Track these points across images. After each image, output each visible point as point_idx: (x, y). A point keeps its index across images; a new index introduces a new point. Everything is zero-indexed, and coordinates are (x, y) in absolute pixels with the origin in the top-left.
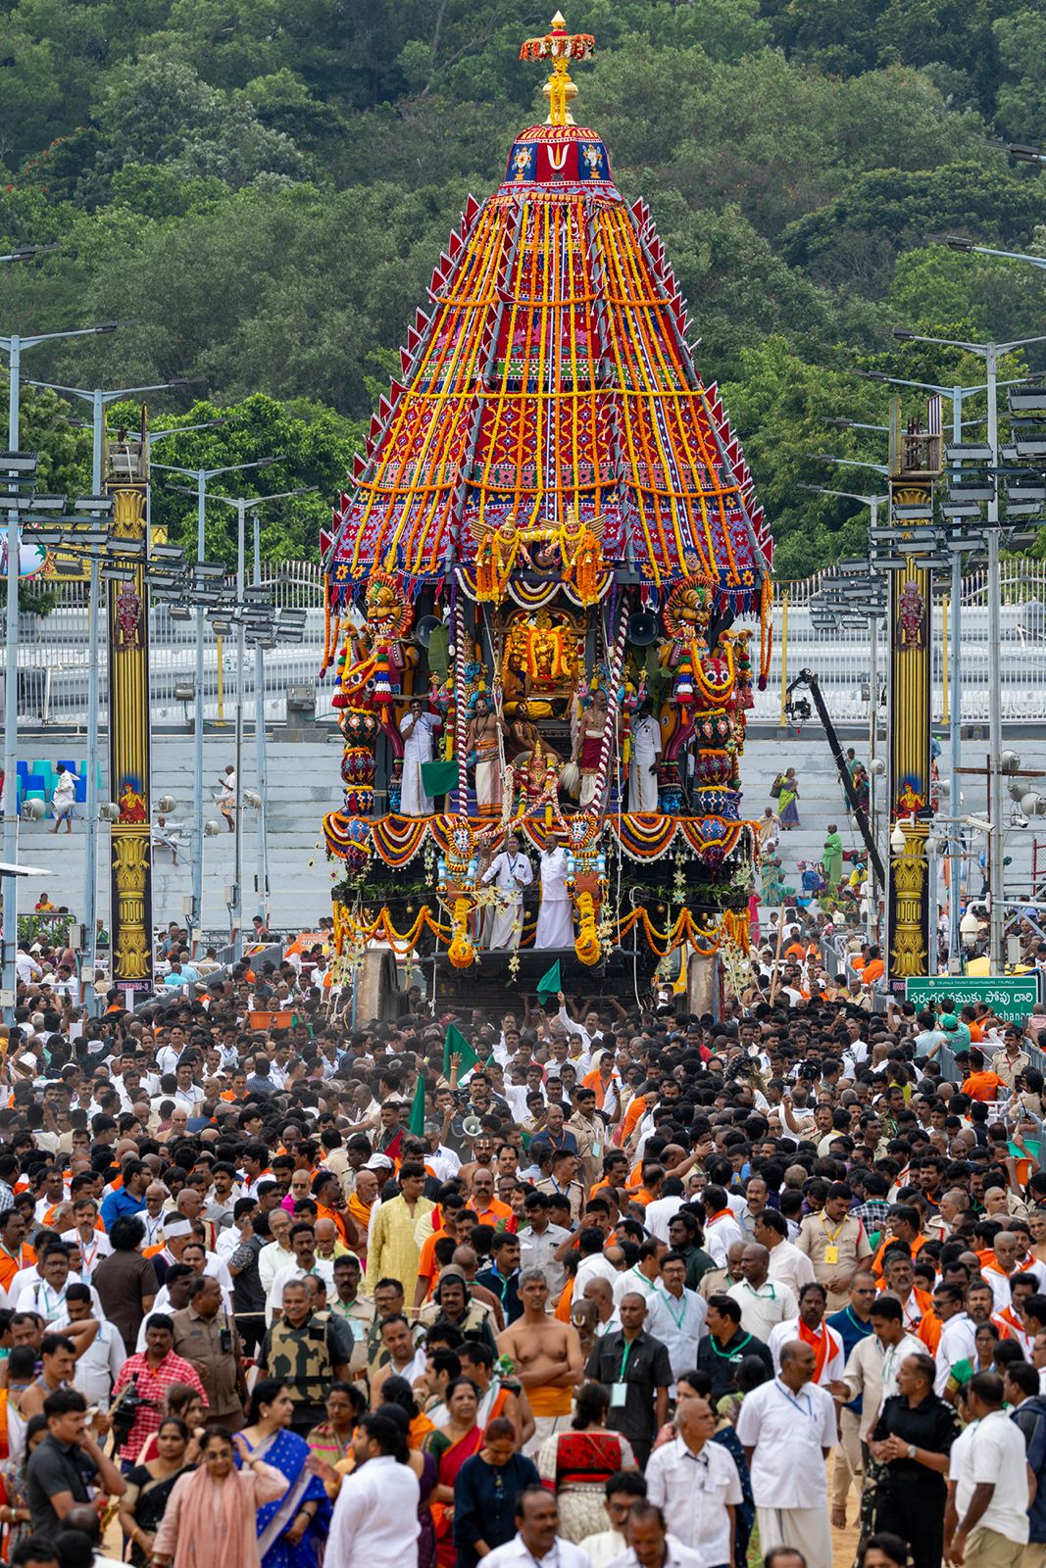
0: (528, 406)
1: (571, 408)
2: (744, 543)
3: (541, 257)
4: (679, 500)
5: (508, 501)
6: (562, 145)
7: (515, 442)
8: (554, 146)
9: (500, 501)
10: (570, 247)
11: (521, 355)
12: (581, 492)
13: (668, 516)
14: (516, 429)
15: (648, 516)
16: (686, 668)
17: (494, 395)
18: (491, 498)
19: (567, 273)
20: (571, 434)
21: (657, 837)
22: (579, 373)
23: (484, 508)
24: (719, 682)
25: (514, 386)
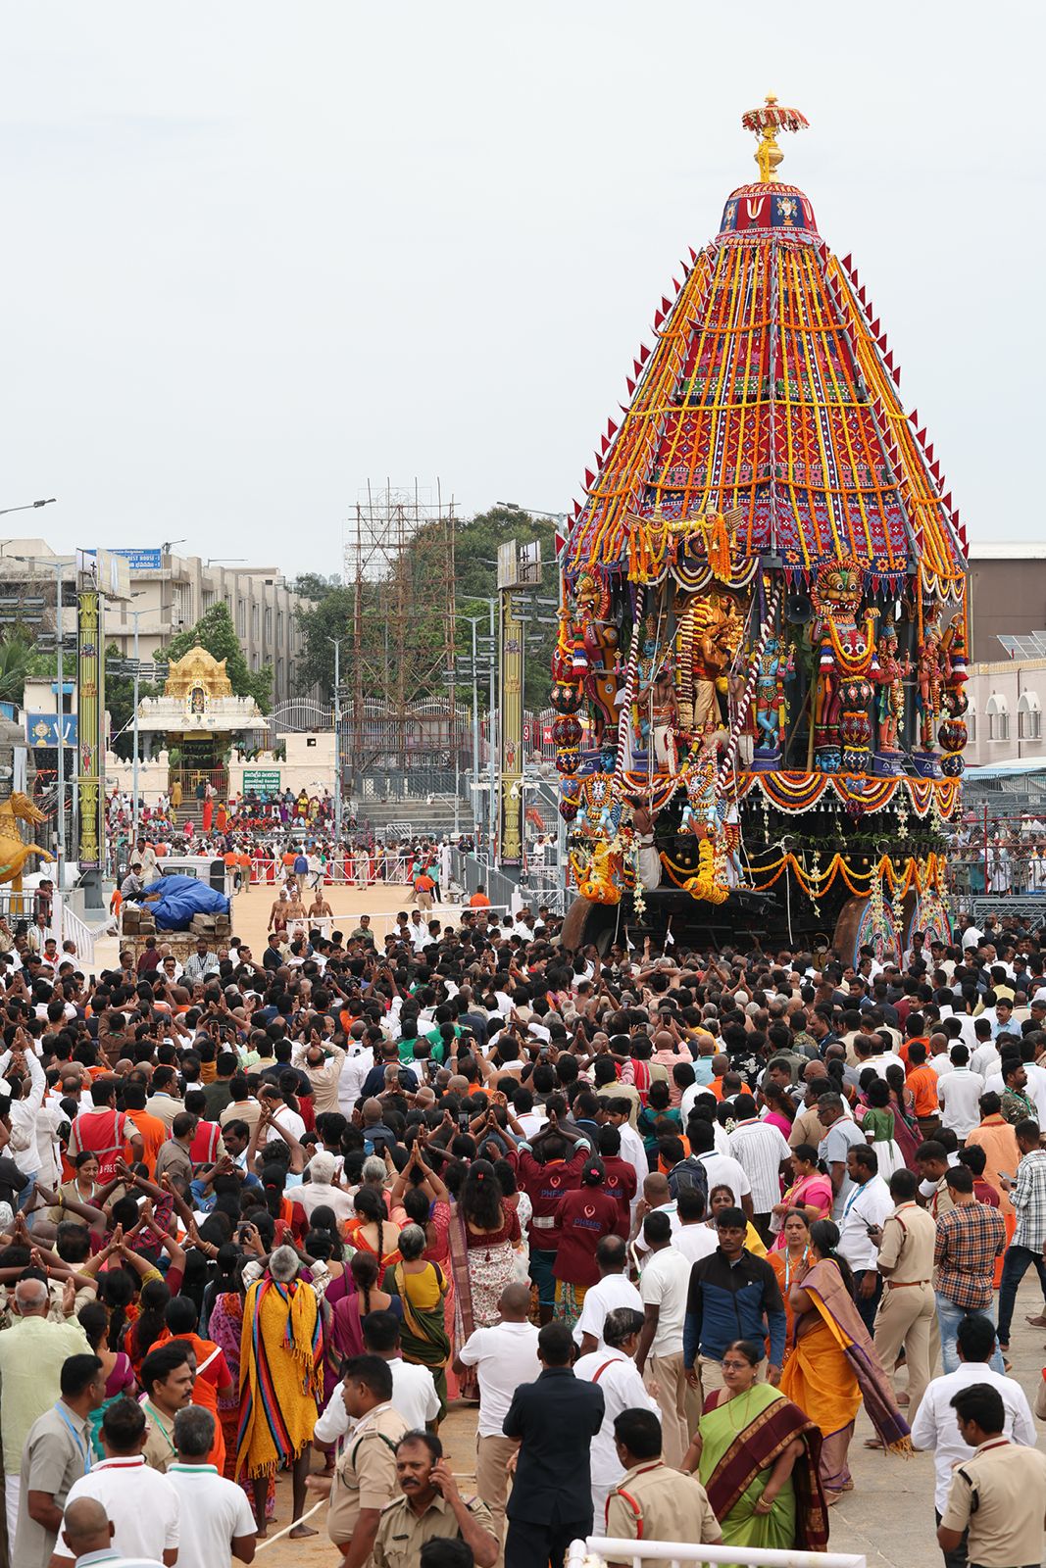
0: (705, 417)
1: (740, 418)
2: (900, 533)
3: (731, 292)
4: (835, 496)
5: (678, 499)
6: (759, 198)
7: (691, 449)
8: (752, 200)
9: (672, 499)
10: (755, 283)
11: (704, 375)
12: (740, 490)
13: (825, 510)
14: (693, 438)
15: (800, 509)
16: (827, 642)
17: (679, 409)
18: (665, 497)
19: (750, 304)
20: (737, 442)
21: (805, 792)
22: (749, 388)
23: (658, 506)
24: (854, 654)
25: (696, 401)
